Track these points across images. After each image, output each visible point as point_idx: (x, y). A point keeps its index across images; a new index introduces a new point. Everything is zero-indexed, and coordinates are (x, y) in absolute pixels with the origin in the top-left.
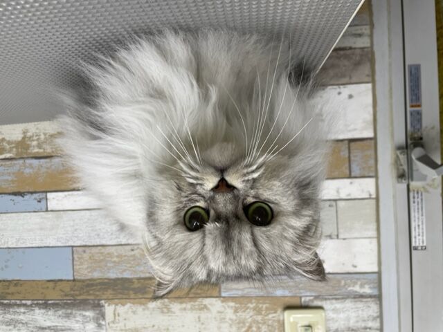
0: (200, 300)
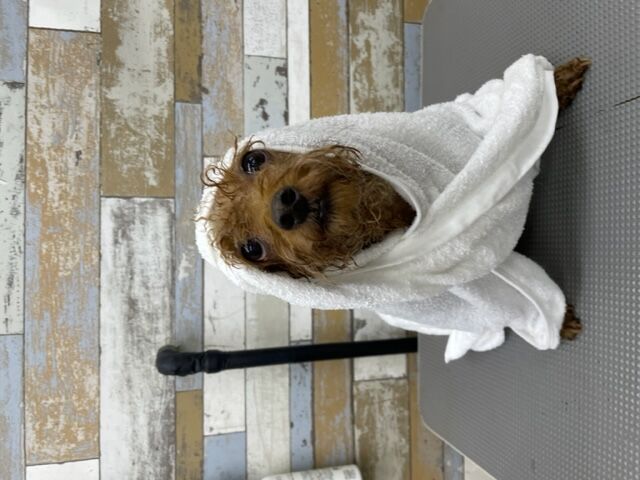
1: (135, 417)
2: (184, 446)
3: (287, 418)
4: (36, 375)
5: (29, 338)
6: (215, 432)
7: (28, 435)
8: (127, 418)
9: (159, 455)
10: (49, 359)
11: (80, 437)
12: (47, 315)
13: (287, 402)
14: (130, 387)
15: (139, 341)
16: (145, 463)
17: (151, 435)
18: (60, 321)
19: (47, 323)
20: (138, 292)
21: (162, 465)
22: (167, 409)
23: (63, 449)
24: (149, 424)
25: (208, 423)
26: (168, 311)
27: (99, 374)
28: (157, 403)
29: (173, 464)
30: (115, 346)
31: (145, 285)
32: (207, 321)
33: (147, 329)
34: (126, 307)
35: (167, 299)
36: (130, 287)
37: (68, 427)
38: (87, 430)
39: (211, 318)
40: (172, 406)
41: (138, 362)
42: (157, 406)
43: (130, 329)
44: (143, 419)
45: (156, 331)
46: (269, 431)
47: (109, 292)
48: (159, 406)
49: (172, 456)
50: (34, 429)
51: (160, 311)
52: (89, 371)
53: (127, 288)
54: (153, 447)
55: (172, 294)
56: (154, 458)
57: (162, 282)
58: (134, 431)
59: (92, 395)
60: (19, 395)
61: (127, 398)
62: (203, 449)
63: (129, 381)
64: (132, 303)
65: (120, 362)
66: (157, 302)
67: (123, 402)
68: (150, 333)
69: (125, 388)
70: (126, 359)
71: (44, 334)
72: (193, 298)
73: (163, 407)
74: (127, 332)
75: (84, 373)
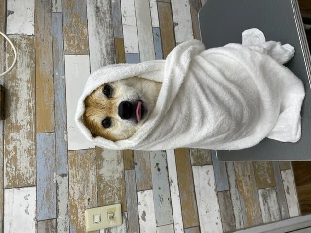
0: (123, 160)
1: (101, 44)
2: (119, 55)
3: (154, 51)
4: (67, 26)
5: (64, 14)
6: (129, 53)
7: (64, 45)
8: (99, 44)
9: (110, 57)
10: (71, 21)
11: (83, 48)
12: (70, 8)
13: (153, 46)
14: (99, 34)
15: (101, 20)
16: (105, 59)
17: (107, 51)
18: (74, 10)
19: (70, 10)
20: (99, 5)
21: (112, 60)
22: (112, 43)
23: (77, 51)
24: (106, 47)
25: (126, 50)
26: (109, 12)
27: (88, 28)
28: (108, 40)
29: (115, 60)
30: (92, 20)
31: (101, 3)
32: (123, 17)
33: (103, 17)
34: (95, 9)
35: (109, 8)
36: (96, 3)
37: (78, 44)
38: (85, 46)
39: (124, 16)
40: (113, 42)
41: (101, 27)
42: (108, 42)
43: (97, 16)
44: (104, 45)
45: (106, 17)
46: (148, 55)
47: (90, 4)
48: (109, 41)
49: (115, 58)
50: (66, 43)
51: (107, 12)
52: (84, 27)
53: (95, 3)
54: (108, 54)
55: (110, 7)
56: (109, 58)
57: (107, 3)
58: (101, 48)
59: (86, 35)
60: (61, 31)
61: (98, 38)
62: (125, 57)
63: (98, 32)
64: (97, 8)
65: (95, 26)
66: (106, 9)
67: (96, 39)
68: (104, 18)
69: (97, 34)
70: (97, 25)
71: (69, 14)
72: (118, 9)
73: (110, 42)
74: (96, 17)
75: (83, 27)
